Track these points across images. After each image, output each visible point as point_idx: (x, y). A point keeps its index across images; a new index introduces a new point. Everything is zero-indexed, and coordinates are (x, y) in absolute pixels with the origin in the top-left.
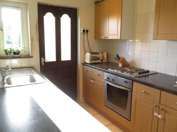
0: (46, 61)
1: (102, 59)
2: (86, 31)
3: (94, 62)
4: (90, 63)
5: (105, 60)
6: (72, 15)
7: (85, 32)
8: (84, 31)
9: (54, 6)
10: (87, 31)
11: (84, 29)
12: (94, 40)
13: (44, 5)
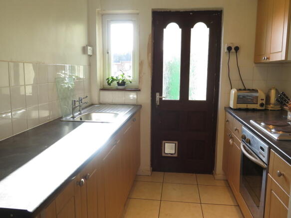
0: (163, 99)
1: (264, 102)
2: (233, 48)
3: (243, 106)
4: (236, 108)
5: (271, 106)
6: (212, 22)
7: (233, 50)
8: (229, 49)
9: (181, 11)
10: (237, 49)
11: (231, 45)
12: (254, 65)
13: (164, 12)
